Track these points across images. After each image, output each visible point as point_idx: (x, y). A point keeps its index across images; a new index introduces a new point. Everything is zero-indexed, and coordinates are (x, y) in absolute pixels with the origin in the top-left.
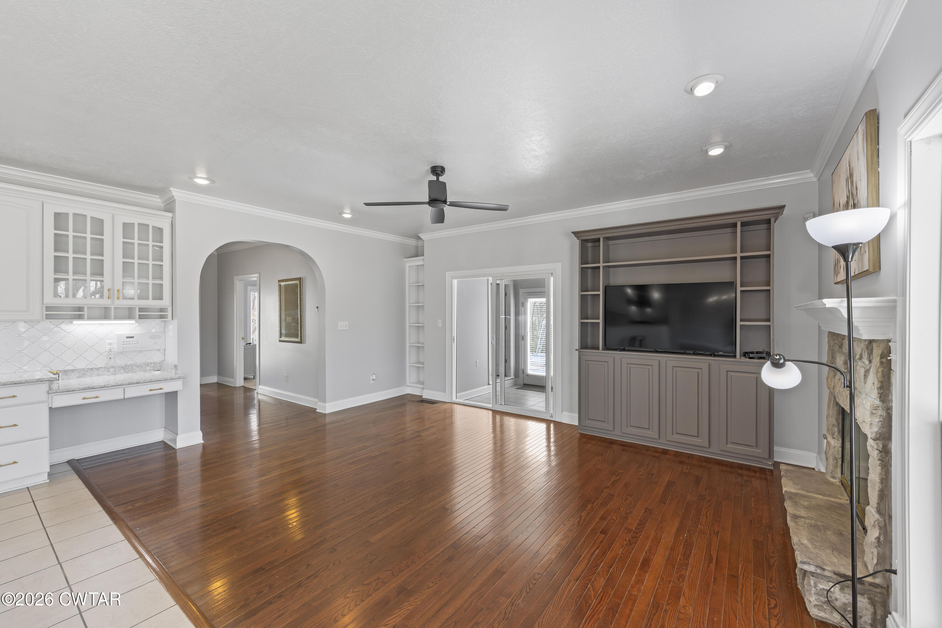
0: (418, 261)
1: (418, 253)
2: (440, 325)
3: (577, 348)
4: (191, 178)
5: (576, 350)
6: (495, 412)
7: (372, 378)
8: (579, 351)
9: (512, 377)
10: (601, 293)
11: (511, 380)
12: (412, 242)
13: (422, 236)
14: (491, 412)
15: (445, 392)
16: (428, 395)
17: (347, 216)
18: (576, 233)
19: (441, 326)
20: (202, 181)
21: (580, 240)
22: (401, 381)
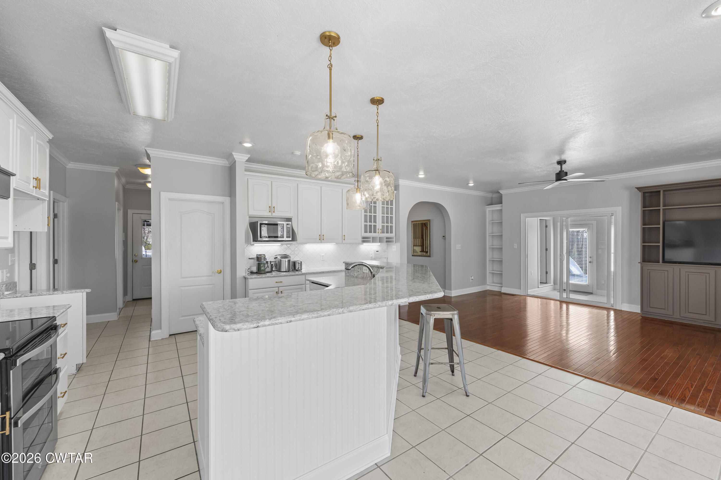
0: (497, 207)
1: (500, 202)
2: (516, 246)
3: (640, 262)
4: (418, 176)
5: (639, 263)
6: (561, 302)
7: (471, 278)
8: (641, 264)
9: (552, 284)
10: (661, 226)
11: (551, 286)
12: (495, 195)
13: (501, 192)
14: (559, 302)
15: (520, 289)
16: (504, 290)
17: (471, 185)
18: (639, 189)
19: (516, 248)
20: (422, 175)
21: (642, 193)
22: (483, 282)
